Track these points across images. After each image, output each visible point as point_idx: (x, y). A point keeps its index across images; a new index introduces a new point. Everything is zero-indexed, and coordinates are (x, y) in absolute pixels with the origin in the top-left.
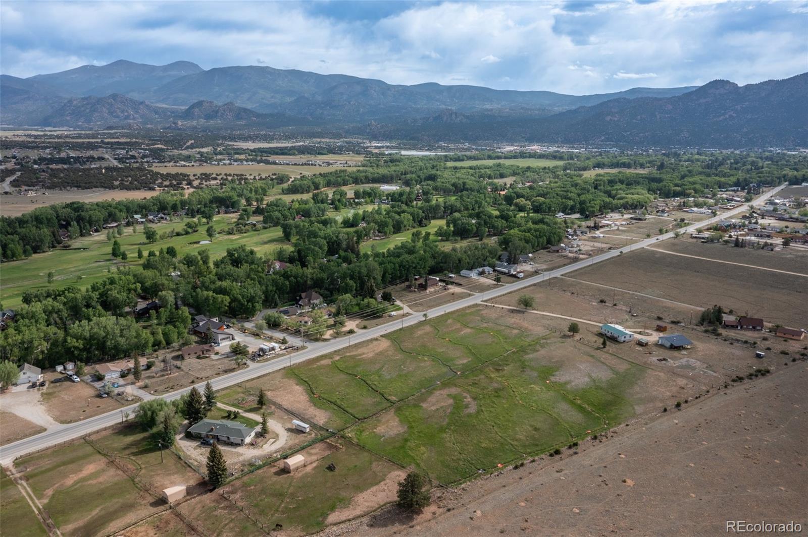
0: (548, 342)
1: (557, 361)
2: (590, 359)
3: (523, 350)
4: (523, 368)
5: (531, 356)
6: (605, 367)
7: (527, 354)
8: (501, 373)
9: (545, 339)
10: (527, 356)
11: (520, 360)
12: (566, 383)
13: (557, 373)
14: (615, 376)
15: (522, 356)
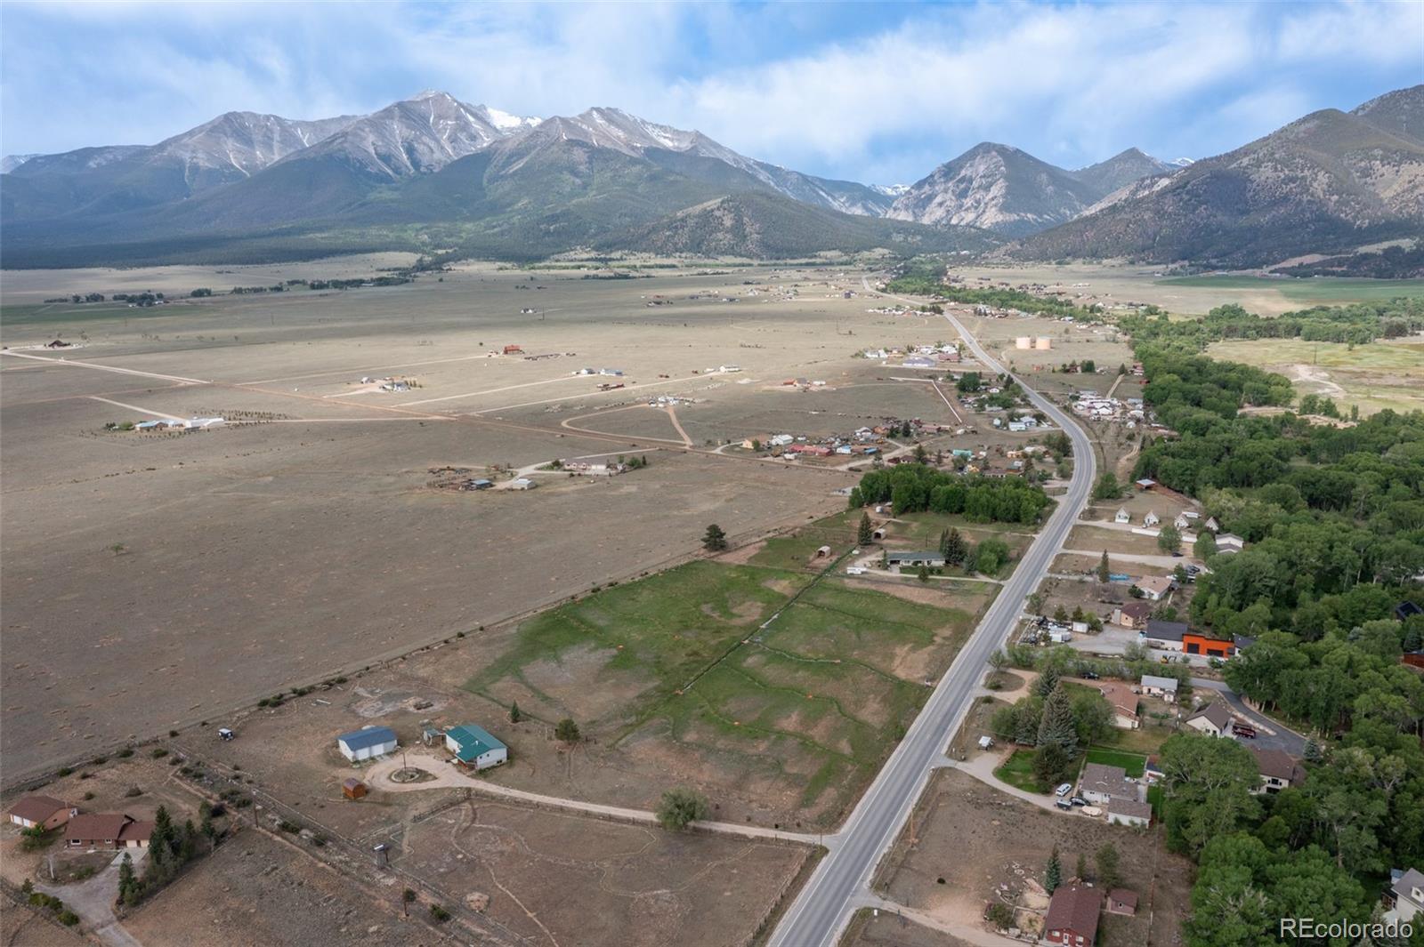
0: (621, 721)
1: (605, 680)
2: (549, 692)
3: (668, 695)
4: (659, 662)
5: (651, 685)
6: (530, 680)
7: (655, 688)
8: (689, 650)
9: (627, 726)
10: (657, 683)
11: (666, 673)
12: (596, 649)
13: (607, 661)
14: (522, 668)
15: (664, 681)
